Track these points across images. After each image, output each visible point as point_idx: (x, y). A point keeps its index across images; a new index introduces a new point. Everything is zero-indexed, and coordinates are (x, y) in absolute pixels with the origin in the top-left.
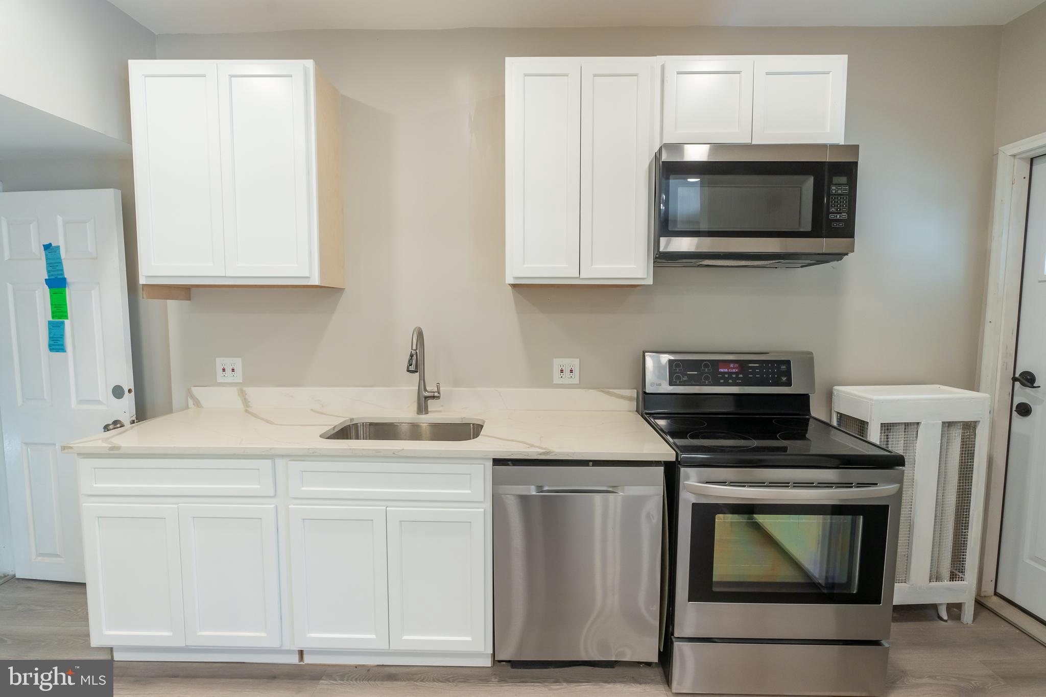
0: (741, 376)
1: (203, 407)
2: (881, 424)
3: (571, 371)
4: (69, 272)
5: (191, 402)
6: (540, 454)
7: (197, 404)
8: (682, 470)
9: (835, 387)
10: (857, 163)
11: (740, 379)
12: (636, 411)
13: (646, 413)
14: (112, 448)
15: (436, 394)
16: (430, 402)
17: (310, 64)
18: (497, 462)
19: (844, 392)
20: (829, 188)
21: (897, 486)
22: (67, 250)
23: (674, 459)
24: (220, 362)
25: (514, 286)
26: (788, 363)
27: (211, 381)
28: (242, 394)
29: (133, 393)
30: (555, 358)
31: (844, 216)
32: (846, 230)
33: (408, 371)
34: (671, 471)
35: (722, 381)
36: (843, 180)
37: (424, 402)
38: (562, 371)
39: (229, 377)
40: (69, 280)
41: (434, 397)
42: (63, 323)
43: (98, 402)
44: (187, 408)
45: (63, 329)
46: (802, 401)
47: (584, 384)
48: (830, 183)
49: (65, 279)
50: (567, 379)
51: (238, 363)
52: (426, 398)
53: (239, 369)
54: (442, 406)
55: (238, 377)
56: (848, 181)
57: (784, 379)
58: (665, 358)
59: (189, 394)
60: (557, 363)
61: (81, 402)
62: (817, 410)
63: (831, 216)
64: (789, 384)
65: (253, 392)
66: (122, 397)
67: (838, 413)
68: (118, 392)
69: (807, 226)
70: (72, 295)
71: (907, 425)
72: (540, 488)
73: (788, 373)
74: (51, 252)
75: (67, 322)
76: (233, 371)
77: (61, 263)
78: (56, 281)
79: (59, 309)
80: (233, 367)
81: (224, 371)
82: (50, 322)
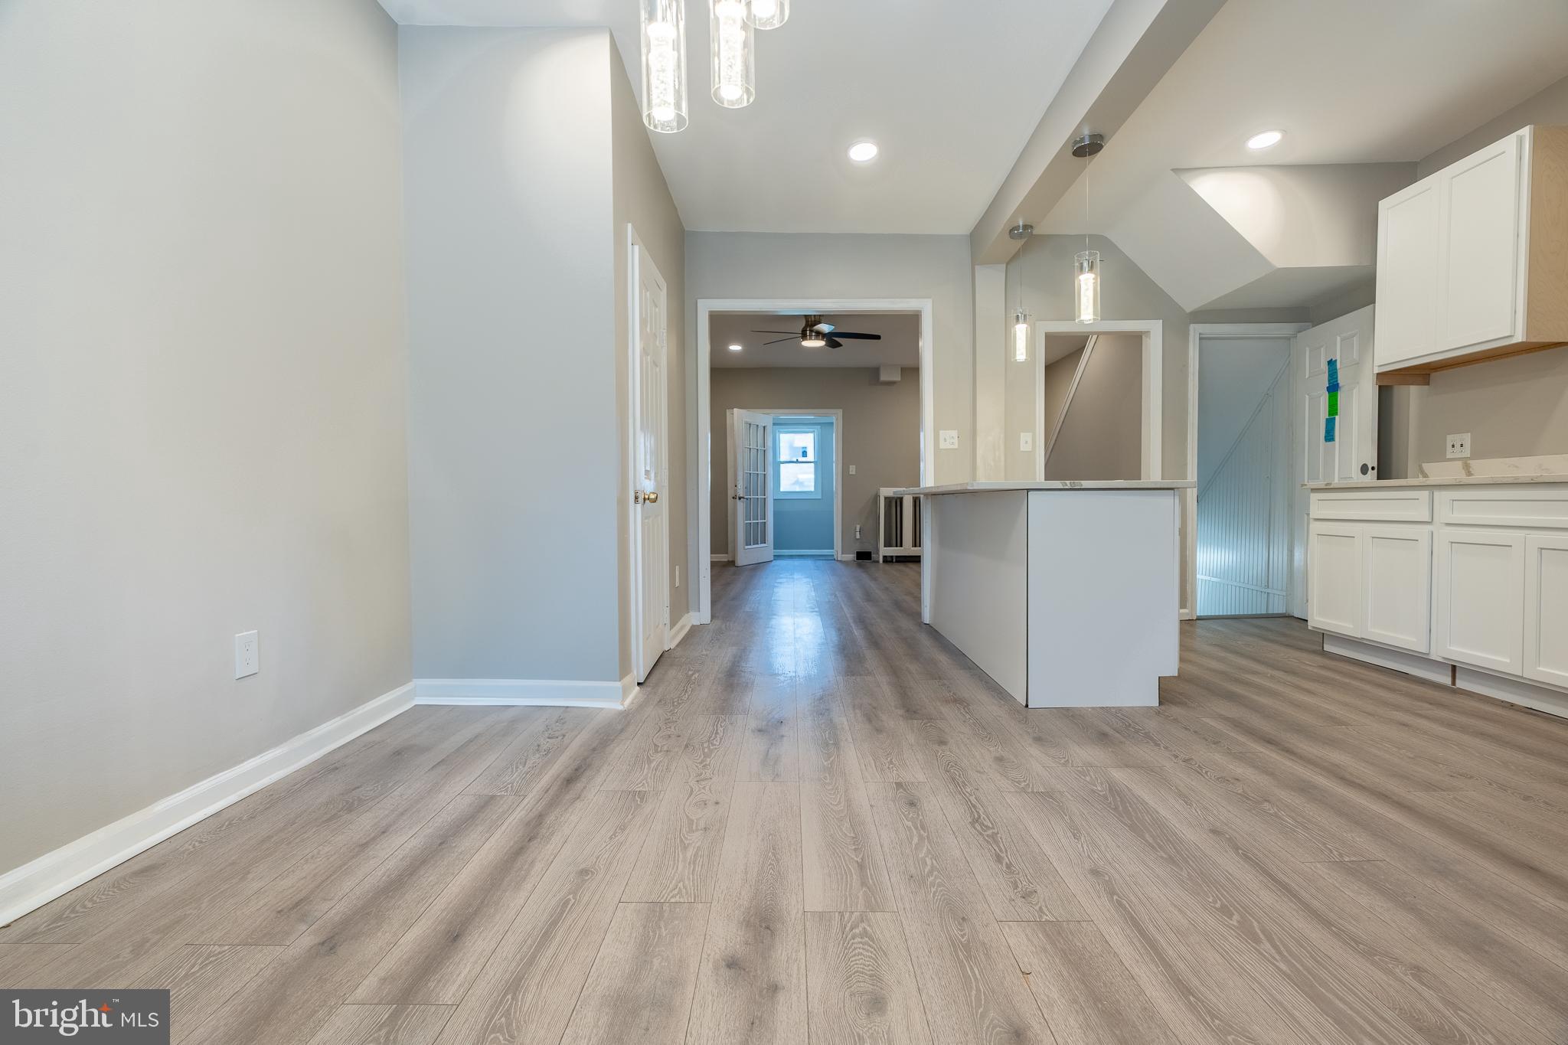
4: (1341, 380)
22: (1341, 363)
24: (1450, 439)
27: (1440, 457)
28: (1467, 465)
29: (1376, 470)
39: (1458, 453)
40: (1340, 384)
42: (1335, 418)
45: (1335, 423)
49: (1338, 386)
51: (1467, 439)
53: (1467, 445)
55: (1466, 452)
59: (1420, 469)
65: (1477, 464)
66: (1367, 471)
68: (1364, 469)
70: (1341, 396)
74: (1331, 363)
75: (1337, 417)
76: (1462, 446)
77: (1336, 372)
78: (1333, 388)
79: (1333, 409)
80: (1462, 442)
81: (1453, 446)
82: (1327, 419)
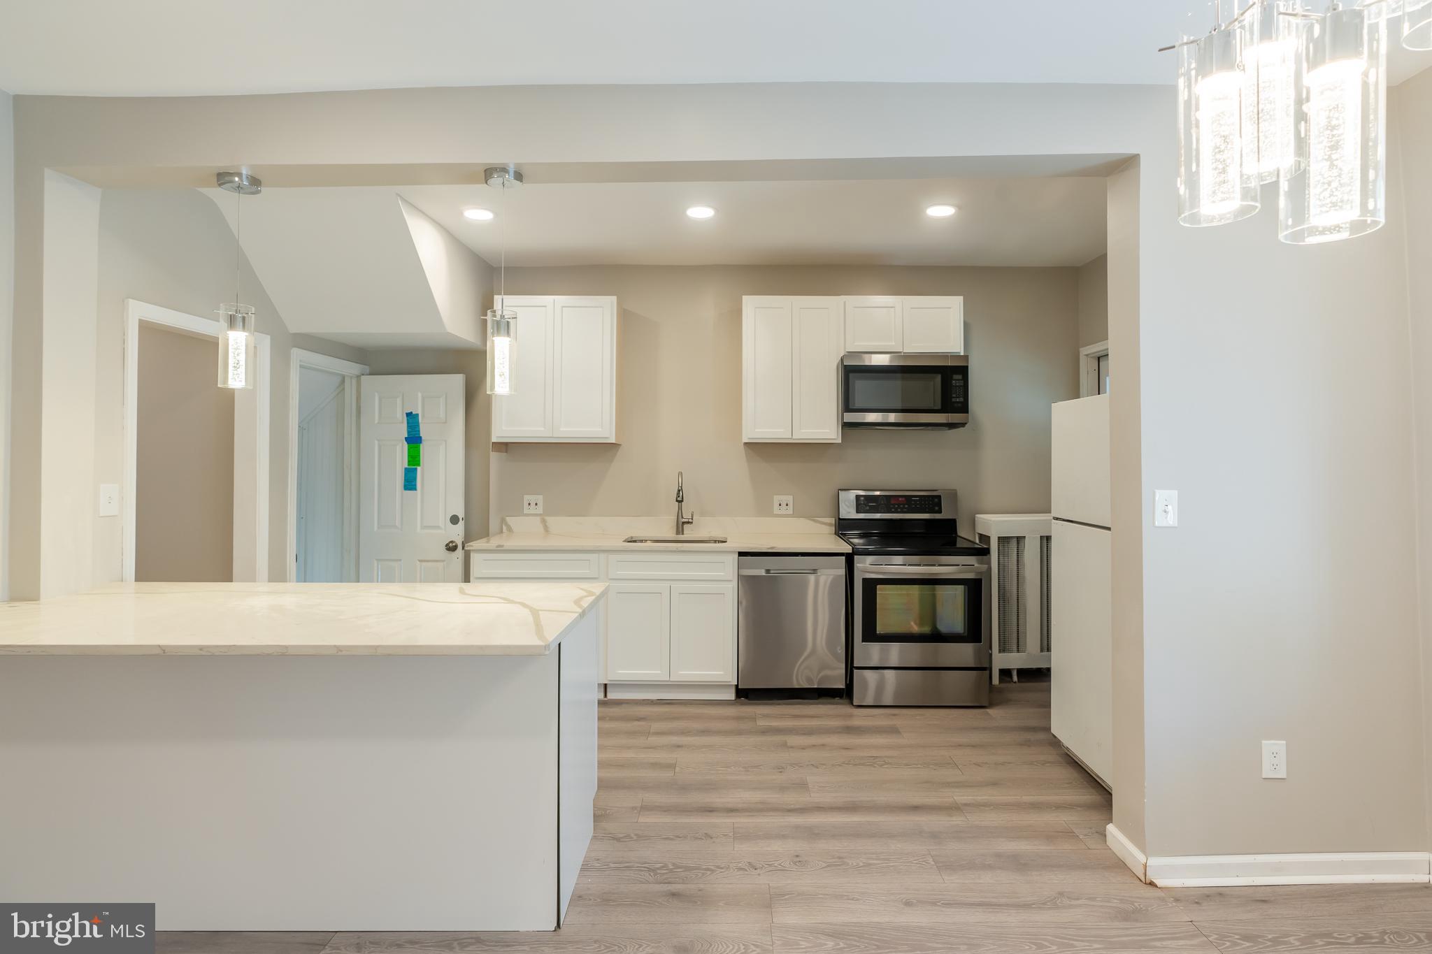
0: (906, 506)
1: (513, 532)
2: (999, 537)
3: (787, 505)
4: (424, 432)
5: (504, 528)
6: (769, 549)
7: (510, 529)
8: (855, 557)
9: (977, 515)
10: (967, 367)
11: (906, 508)
12: (835, 534)
13: (842, 534)
14: (497, 546)
15: (690, 520)
16: (685, 526)
17: (614, 298)
18: (741, 554)
19: (981, 518)
20: (951, 382)
21: (986, 566)
22: (423, 416)
23: (851, 552)
24: (527, 498)
25: (746, 444)
26: (939, 497)
27: (519, 512)
28: (544, 522)
29: (461, 523)
30: (776, 495)
31: (962, 399)
32: (964, 408)
33: (677, 501)
34: (850, 559)
35: (893, 510)
36: (960, 377)
37: (681, 526)
38: (780, 505)
39: (533, 510)
40: (423, 438)
41: (688, 523)
42: (416, 469)
43: (438, 527)
44: (502, 532)
45: (416, 474)
46: (951, 525)
47: (795, 515)
48: (952, 379)
49: (421, 438)
50: (783, 511)
51: (540, 499)
52: (684, 523)
53: (541, 504)
54: (692, 530)
55: (540, 510)
56: (963, 377)
57: (937, 508)
58: (853, 494)
59: (503, 521)
60: (777, 499)
61: (424, 527)
62: (963, 531)
63: (953, 400)
64: (940, 512)
65: (551, 520)
66: (457, 523)
67: (979, 534)
68: (454, 520)
69: (939, 407)
70: (425, 448)
71: (1018, 538)
72: (768, 571)
73: (939, 504)
74: (412, 418)
75: (419, 468)
76: (536, 504)
77: (418, 426)
78: (414, 439)
79: (414, 459)
80: (535, 501)
81: (529, 504)
82: (406, 469)
